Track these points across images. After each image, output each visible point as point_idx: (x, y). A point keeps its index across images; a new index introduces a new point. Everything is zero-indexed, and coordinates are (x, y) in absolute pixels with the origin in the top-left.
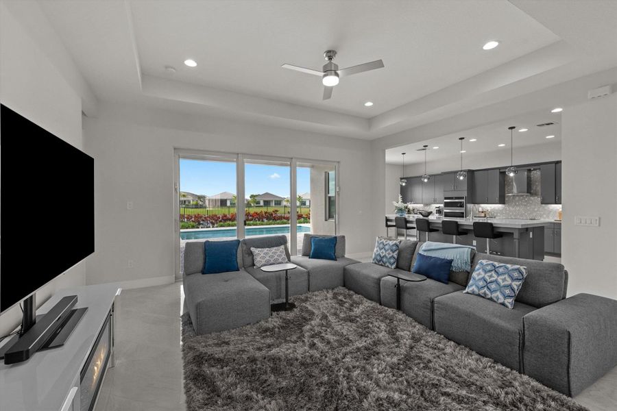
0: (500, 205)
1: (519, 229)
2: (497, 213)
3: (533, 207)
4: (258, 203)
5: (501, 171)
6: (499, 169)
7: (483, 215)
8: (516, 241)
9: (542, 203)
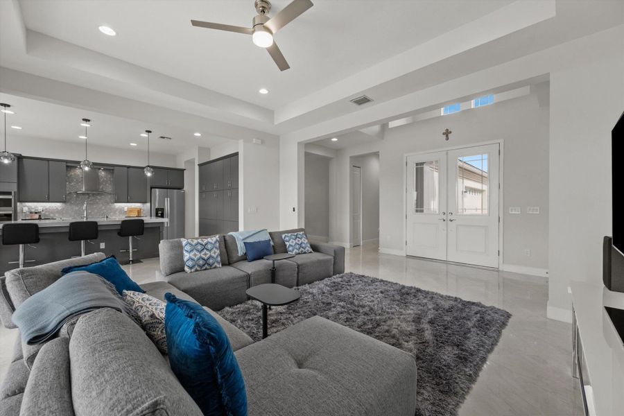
2: (54, 215)
3: (100, 205)
5: (69, 164)
6: (67, 161)
7: (37, 216)
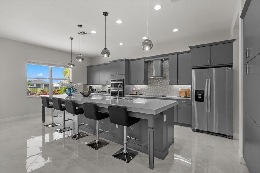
0: (145, 86)
1: (153, 115)
2: (144, 92)
3: (164, 87)
4: (32, 85)
5: (146, 60)
6: (144, 58)
7: (135, 93)
8: (151, 131)
9: (170, 84)
